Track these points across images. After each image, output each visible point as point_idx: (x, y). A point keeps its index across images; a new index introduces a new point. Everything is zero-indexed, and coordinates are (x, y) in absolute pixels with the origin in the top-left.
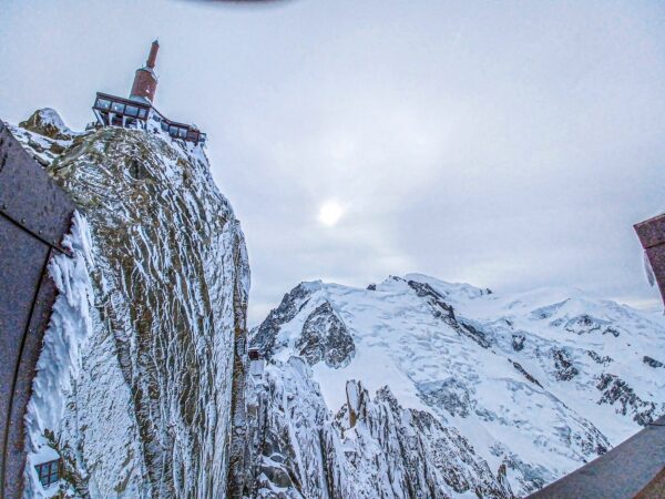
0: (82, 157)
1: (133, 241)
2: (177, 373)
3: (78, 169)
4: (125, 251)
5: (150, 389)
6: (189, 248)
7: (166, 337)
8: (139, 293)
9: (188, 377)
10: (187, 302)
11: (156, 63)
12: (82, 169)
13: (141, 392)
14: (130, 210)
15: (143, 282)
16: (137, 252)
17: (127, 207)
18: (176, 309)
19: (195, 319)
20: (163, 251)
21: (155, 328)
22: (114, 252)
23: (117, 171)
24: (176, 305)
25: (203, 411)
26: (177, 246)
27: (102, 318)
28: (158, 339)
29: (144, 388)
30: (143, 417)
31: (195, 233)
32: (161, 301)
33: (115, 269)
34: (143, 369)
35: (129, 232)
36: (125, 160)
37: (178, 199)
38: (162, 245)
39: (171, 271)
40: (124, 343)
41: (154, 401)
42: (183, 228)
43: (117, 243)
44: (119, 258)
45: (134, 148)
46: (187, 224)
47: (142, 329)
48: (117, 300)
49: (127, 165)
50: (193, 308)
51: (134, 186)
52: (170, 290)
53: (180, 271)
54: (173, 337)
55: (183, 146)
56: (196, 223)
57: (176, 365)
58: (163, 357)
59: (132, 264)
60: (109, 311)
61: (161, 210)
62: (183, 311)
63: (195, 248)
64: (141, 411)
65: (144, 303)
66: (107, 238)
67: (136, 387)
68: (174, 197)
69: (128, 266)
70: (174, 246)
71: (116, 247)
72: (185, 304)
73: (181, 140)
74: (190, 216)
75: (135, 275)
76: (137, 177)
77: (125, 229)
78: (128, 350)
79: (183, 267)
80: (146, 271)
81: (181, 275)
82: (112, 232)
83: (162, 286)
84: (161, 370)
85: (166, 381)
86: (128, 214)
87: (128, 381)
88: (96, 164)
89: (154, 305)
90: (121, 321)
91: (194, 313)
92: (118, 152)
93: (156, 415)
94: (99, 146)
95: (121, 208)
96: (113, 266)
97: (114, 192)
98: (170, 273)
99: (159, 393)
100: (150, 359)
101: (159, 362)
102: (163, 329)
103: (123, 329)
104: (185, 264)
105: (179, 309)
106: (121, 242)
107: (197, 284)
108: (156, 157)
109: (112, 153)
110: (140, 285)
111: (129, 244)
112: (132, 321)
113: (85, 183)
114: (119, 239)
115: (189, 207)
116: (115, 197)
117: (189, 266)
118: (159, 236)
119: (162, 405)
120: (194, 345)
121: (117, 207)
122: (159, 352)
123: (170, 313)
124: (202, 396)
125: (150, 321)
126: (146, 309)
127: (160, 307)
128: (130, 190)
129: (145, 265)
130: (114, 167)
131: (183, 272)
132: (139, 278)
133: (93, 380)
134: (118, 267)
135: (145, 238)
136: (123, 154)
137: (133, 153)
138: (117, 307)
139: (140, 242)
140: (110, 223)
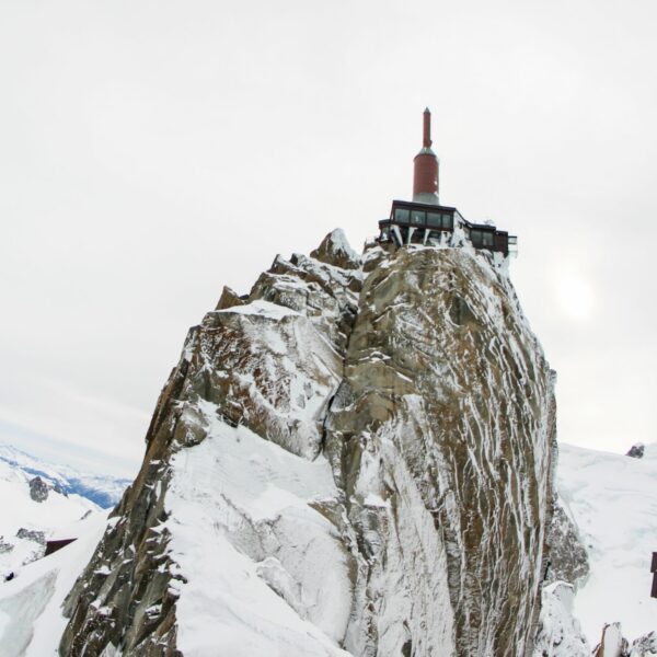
0: (398, 299)
1: (465, 421)
2: (499, 601)
3: (398, 317)
4: (458, 436)
5: (472, 617)
6: (520, 427)
7: (494, 553)
8: (471, 495)
9: (508, 605)
10: (517, 508)
11: (432, 138)
12: (401, 318)
13: (464, 617)
14: (458, 374)
15: (476, 480)
16: (469, 436)
17: (454, 369)
18: (505, 517)
19: (523, 530)
20: (494, 433)
21: (485, 542)
22: (447, 436)
23: (437, 315)
24: (506, 512)
25: (515, 647)
26: (508, 425)
27: (437, 526)
28: (485, 557)
29: (467, 614)
30: (463, 645)
31: (526, 403)
32: (493, 506)
33: (448, 461)
34: (468, 592)
35: (461, 408)
36: (444, 297)
37: (505, 351)
38: (493, 424)
39: (502, 463)
40: (456, 559)
41: (475, 630)
42: (513, 395)
43: (448, 423)
44: (453, 446)
45: (450, 277)
46: (517, 388)
47: (471, 541)
48: (451, 503)
49: (447, 304)
50: (522, 516)
51: (457, 336)
52: (502, 490)
53: (511, 463)
54: (500, 555)
55: (490, 259)
56: (527, 386)
57: (499, 590)
58: (488, 579)
59: (465, 454)
60: (444, 516)
61: (489, 370)
62: (513, 520)
63: (527, 426)
64: (462, 639)
65: (475, 509)
66: (438, 417)
67: (460, 611)
68: (501, 347)
69: (461, 456)
70: (505, 426)
71: (448, 429)
72: (514, 512)
73: (486, 251)
74: (519, 377)
75: (468, 469)
76: (458, 323)
77: (457, 402)
78: (459, 567)
79: (514, 456)
80: (479, 464)
81: (512, 468)
82: (444, 408)
83: (493, 485)
84: (484, 596)
85: (488, 609)
86: (456, 378)
87: (454, 604)
88: (415, 307)
89: (484, 511)
90: (454, 531)
91: (522, 522)
92: (435, 286)
93: (474, 645)
94: (412, 280)
95: (448, 372)
96: (446, 457)
97: (440, 349)
98: (501, 466)
99: (480, 622)
100: (476, 581)
101: (483, 585)
102: (491, 543)
103: (456, 542)
104: (517, 453)
105: (509, 518)
106: (454, 421)
107: (526, 481)
108: (476, 288)
109: (429, 289)
110: (472, 482)
111: (461, 425)
112: (462, 530)
113: (408, 337)
114: (451, 419)
115: (517, 362)
116: (441, 355)
117: (520, 454)
118: (491, 411)
119: (481, 635)
120: (519, 567)
121: (444, 370)
122: (484, 572)
123: (500, 523)
124: (517, 630)
125: (480, 533)
126: (477, 516)
127: (492, 514)
128: (455, 343)
129: (477, 454)
130: (434, 309)
131: (515, 464)
132: (472, 474)
133: (435, 599)
134: (451, 456)
135: (477, 416)
136: (442, 289)
137: (451, 285)
138: (451, 511)
139: (472, 421)
140: (441, 396)
